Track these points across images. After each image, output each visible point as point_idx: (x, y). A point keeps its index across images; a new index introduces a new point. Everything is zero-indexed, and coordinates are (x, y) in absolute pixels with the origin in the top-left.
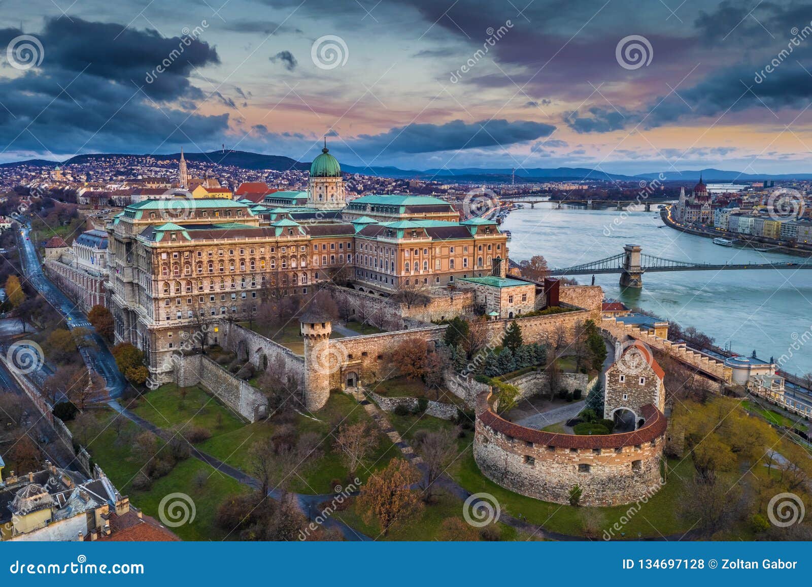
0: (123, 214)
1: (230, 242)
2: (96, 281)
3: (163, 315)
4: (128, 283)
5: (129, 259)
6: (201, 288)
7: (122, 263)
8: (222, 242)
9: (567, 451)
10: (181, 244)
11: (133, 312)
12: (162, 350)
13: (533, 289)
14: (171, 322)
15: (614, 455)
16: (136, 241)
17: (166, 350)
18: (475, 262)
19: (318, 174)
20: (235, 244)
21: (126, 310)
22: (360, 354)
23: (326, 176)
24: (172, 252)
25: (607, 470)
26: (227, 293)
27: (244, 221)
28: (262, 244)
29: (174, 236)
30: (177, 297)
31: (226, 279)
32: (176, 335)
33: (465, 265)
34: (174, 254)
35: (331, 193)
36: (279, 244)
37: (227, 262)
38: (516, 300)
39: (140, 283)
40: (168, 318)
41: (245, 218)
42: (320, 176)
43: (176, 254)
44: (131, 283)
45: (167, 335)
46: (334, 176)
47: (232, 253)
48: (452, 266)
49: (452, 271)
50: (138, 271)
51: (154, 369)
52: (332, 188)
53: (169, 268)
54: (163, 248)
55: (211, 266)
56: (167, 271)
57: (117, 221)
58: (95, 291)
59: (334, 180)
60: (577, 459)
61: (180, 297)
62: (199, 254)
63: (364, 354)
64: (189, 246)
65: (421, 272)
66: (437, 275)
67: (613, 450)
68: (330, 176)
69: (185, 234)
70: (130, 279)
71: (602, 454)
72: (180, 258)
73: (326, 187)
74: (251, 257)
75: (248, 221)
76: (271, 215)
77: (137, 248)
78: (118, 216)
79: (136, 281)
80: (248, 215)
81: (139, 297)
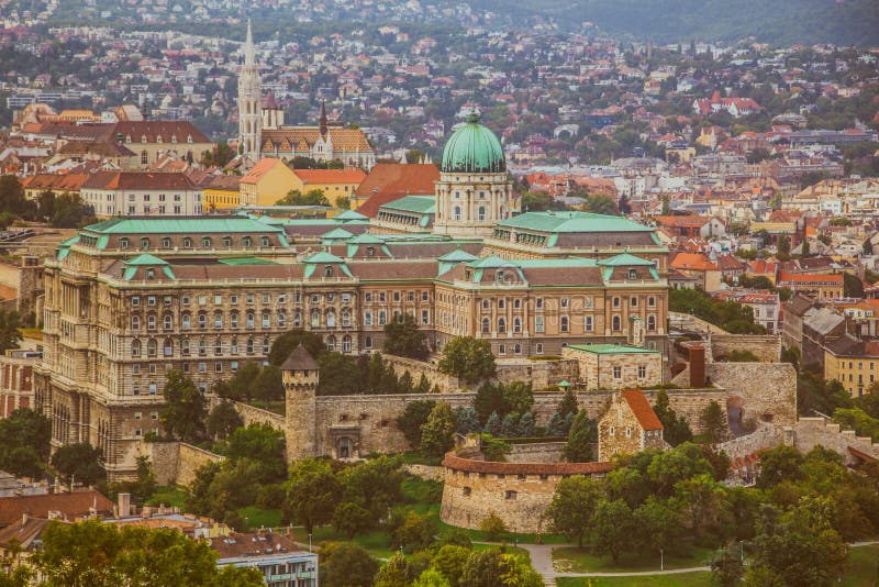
0: (77, 239)
1: (232, 284)
2: (15, 367)
3: (129, 389)
4: (81, 350)
5: (83, 313)
6: (187, 351)
7: (72, 320)
8: (221, 284)
9: (496, 477)
10: (160, 284)
11: (86, 395)
12: (125, 438)
13: (657, 359)
14: (139, 397)
15: (540, 482)
16: (96, 282)
17: (131, 438)
18: (608, 325)
19: (454, 165)
20: (240, 288)
21: (75, 395)
22: (357, 415)
23: (469, 171)
24: (147, 297)
25: (533, 497)
26: (225, 360)
27: (271, 255)
28: (283, 289)
29: (151, 273)
30: (151, 362)
31: (224, 339)
32: (146, 418)
33: (589, 328)
34: (150, 298)
35: (478, 206)
36: (308, 290)
37: (227, 313)
38: (627, 373)
39: (99, 350)
40: (136, 393)
41: (273, 250)
42: (457, 170)
43: (153, 299)
44: (85, 351)
45: (133, 416)
46: (485, 170)
47: (234, 300)
48: (564, 329)
49: (565, 335)
50: (97, 331)
51: (113, 465)
52: (482, 195)
53: (141, 318)
54: (135, 289)
55: (202, 319)
56: (139, 323)
57: (64, 253)
58: (14, 388)
59: (486, 179)
60: (504, 486)
61: (155, 362)
62: (186, 300)
63: (364, 416)
64: (171, 288)
65: (510, 335)
66: (538, 340)
67: (538, 477)
68: (478, 170)
69: (167, 271)
70: (84, 345)
71: (527, 481)
72: (157, 304)
73: (469, 192)
74: (263, 308)
75: (277, 255)
76: (350, 247)
77: (96, 294)
78: (67, 244)
79: (93, 347)
80: (279, 245)
81: (97, 373)
